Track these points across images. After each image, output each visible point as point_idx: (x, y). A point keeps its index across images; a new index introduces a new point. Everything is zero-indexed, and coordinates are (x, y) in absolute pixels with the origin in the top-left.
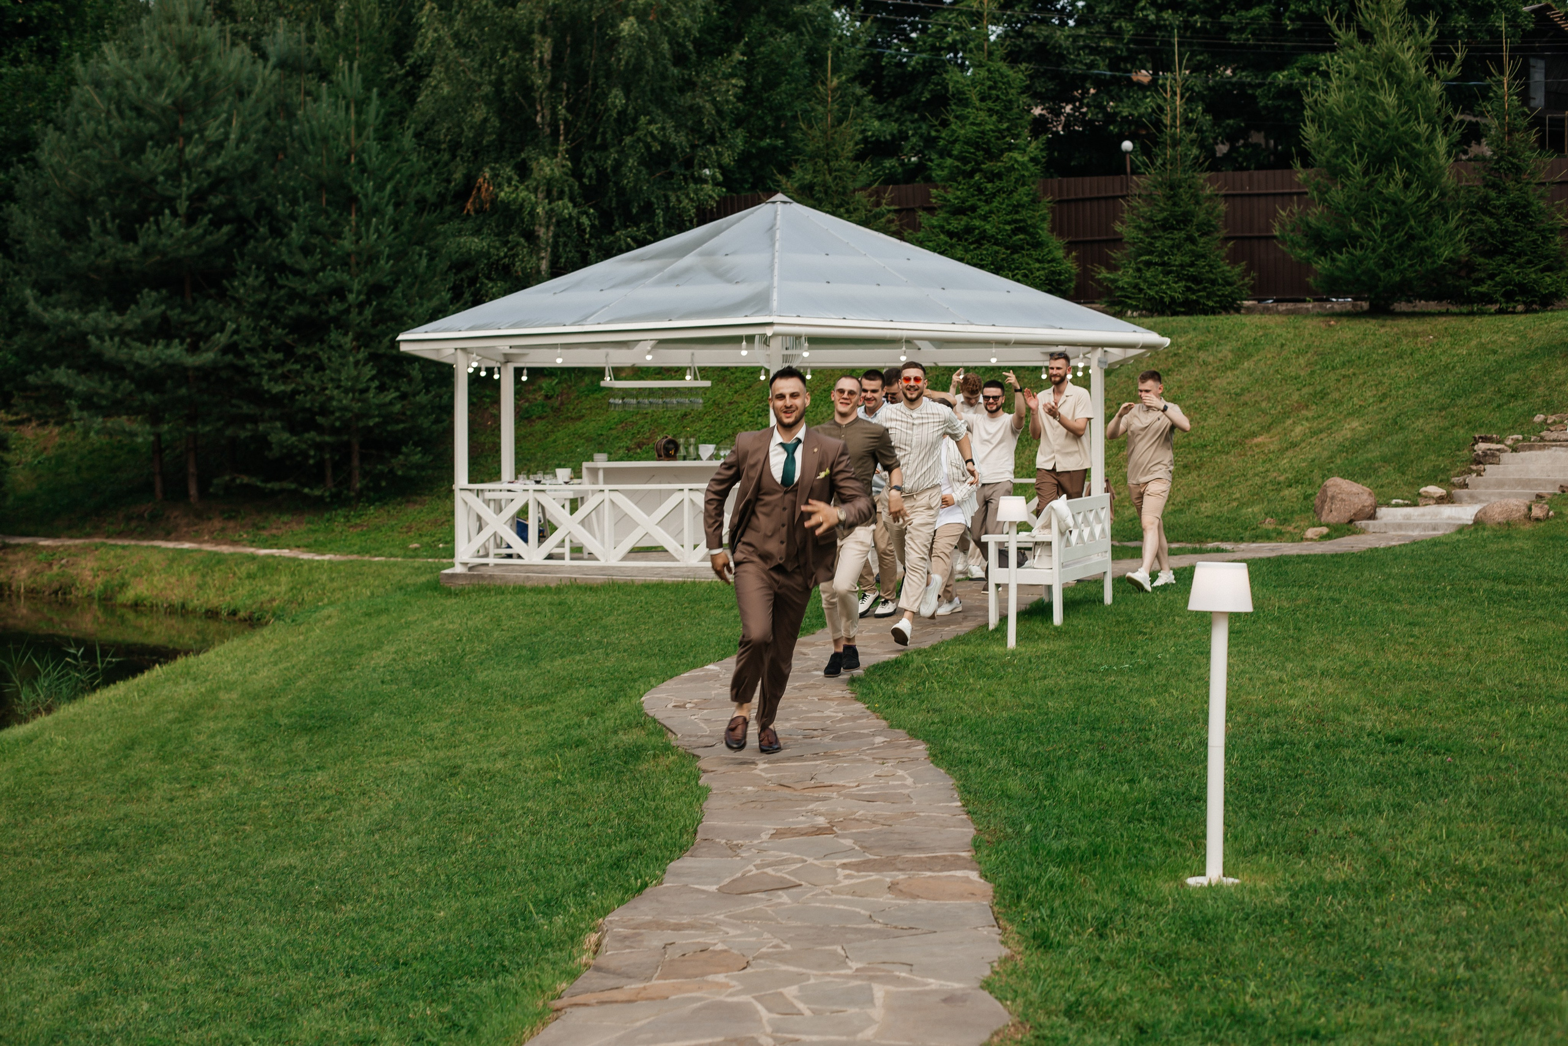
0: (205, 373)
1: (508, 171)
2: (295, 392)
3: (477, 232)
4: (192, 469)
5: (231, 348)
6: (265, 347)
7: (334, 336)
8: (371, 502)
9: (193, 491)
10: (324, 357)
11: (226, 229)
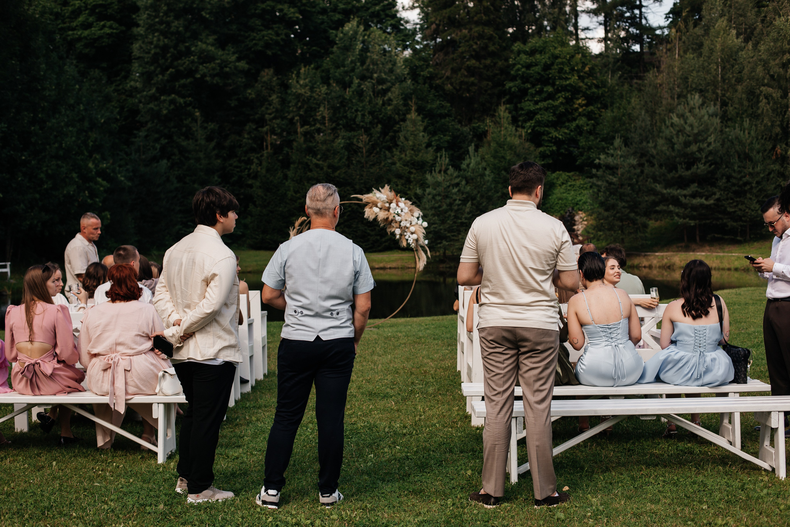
0: (707, 207)
1: (784, 146)
2: (735, 212)
3: (773, 163)
4: (698, 233)
5: (718, 200)
6: (727, 199)
7: (748, 195)
8: (755, 241)
9: (698, 238)
10: (746, 201)
11: (713, 166)
